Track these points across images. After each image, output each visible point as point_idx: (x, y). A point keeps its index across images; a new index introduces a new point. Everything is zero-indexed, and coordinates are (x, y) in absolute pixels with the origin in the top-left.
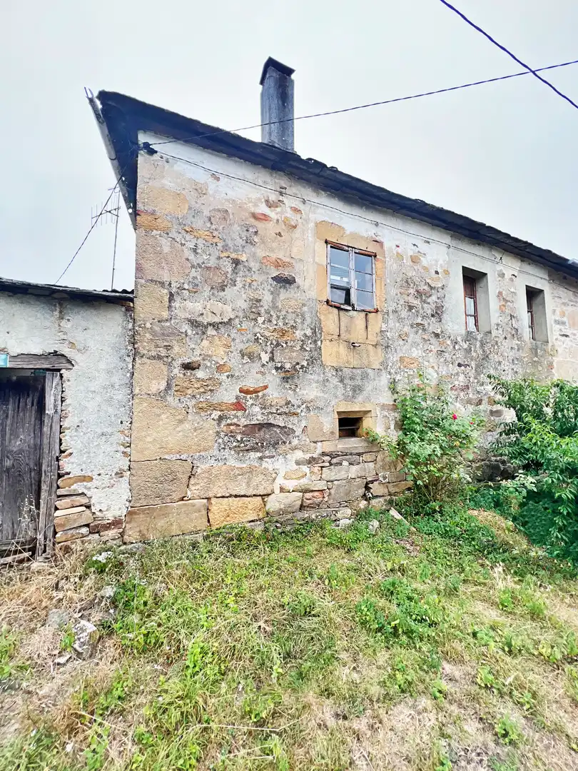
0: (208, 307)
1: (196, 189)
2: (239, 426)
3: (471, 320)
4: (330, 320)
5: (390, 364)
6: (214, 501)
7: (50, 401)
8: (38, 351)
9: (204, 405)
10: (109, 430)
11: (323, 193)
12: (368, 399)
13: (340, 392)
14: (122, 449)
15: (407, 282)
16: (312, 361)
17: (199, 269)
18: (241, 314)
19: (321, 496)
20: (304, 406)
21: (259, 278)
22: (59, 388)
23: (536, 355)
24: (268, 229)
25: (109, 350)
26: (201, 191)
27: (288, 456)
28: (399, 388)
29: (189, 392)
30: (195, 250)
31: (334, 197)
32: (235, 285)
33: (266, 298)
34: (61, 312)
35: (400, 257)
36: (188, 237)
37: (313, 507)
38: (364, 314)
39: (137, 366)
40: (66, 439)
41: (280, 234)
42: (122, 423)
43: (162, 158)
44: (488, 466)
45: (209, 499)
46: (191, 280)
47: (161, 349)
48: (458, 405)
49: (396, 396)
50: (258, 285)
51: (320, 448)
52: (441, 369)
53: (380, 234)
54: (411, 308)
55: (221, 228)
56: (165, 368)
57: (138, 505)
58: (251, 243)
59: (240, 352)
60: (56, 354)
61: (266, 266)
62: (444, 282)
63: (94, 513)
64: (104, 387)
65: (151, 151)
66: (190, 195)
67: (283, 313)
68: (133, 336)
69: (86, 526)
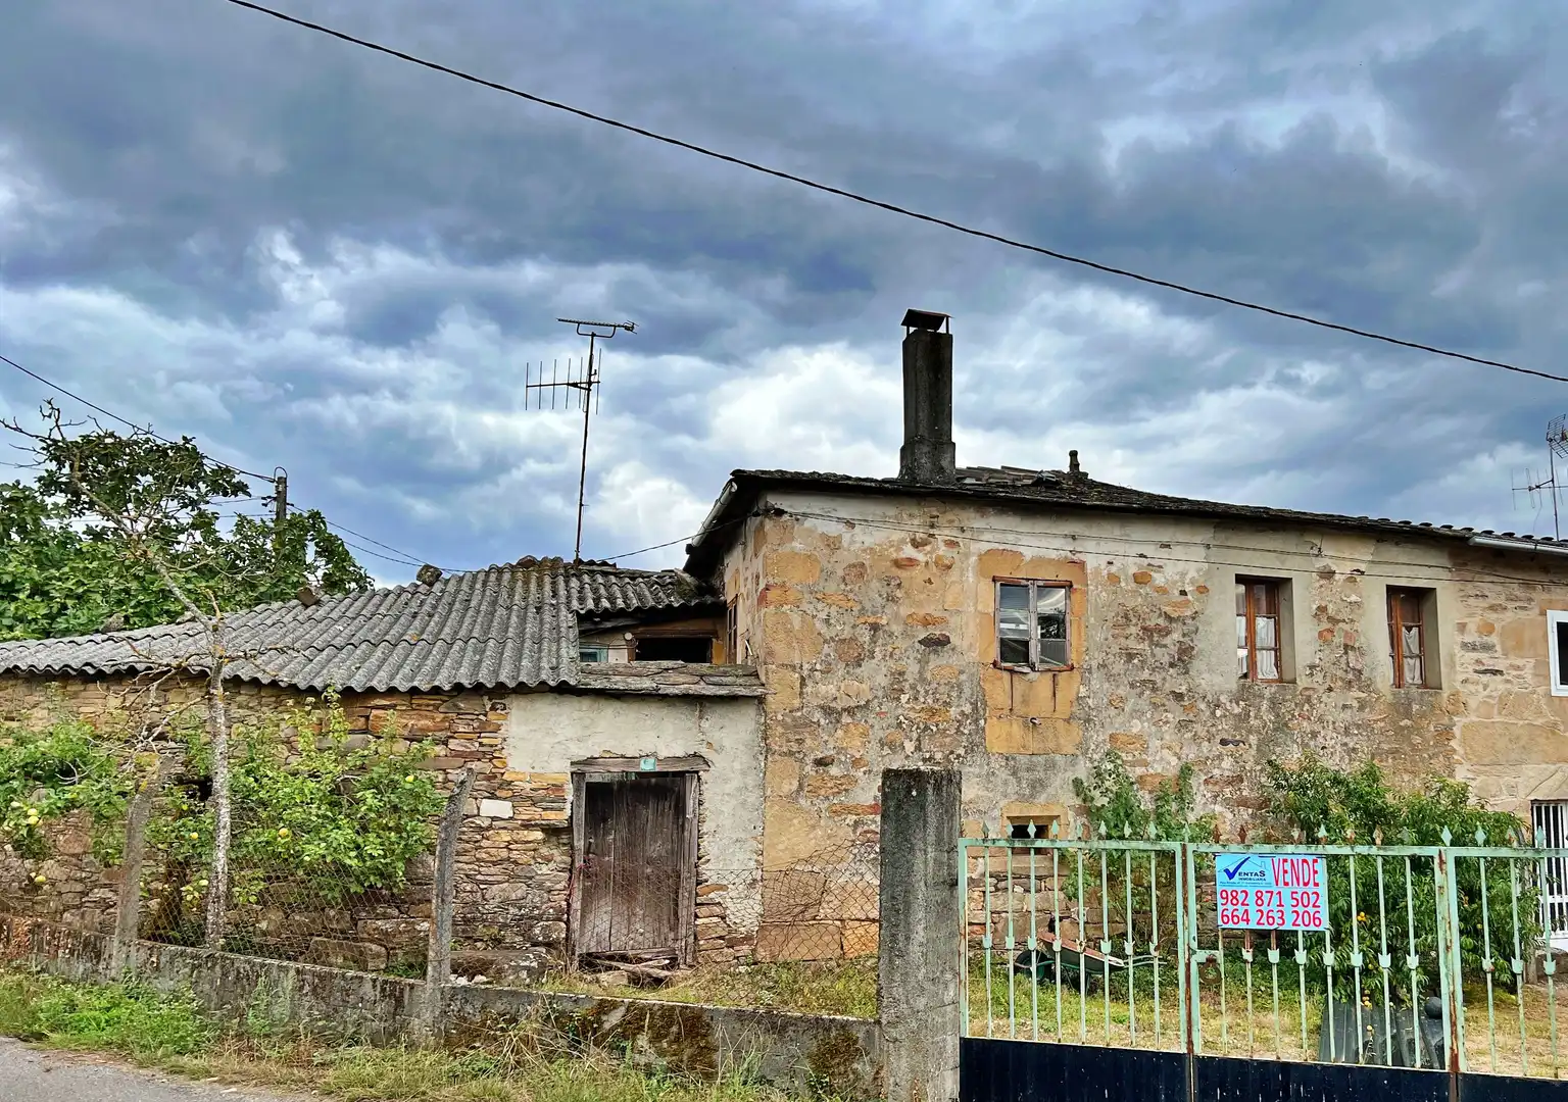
0: (843, 688)
1: (829, 545)
2: (877, 834)
4: (998, 688)
6: (848, 924)
7: (690, 804)
8: (680, 754)
9: (838, 808)
10: (743, 836)
11: (990, 512)
12: (1054, 799)
13: (1012, 788)
14: (755, 857)
15: (1126, 617)
16: (971, 749)
17: (832, 644)
18: (880, 694)
19: (982, 931)
21: (901, 644)
22: (697, 790)
23: (1408, 715)
24: (917, 574)
25: (742, 748)
26: (833, 545)
29: (823, 792)
30: (827, 621)
32: (874, 658)
33: (911, 669)
34: (701, 711)
35: (1114, 579)
36: (820, 606)
39: (769, 764)
40: (705, 844)
41: (929, 581)
42: (755, 828)
43: (790, 518)
45: (842, 921)
46: (823, 658)
47: (792, 743)
48: (1219, 808)
50: (901, 654)
51: (983, 866)
52: (1185, 750)
53: (1079, 550)
54: (1130, 657)
55: (857, 589)
56: (796, 765)
57: (769, 920)
58: (893, 600)
59: (880, 741)
60: (695, 755)
61: (912, 627)
62: (1197, 607)
63: (729, 926)
64: (739, 789)
65: (780, 513)
66: (822, 554)
67: (933, 686)
68: (765, 731)
69: (721, 938)
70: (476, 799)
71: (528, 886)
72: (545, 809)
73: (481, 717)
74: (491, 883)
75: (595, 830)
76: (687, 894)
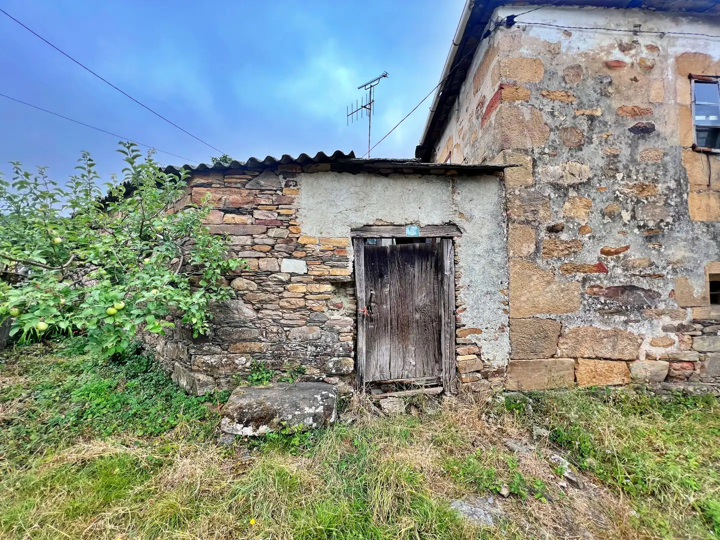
0: (568, 169)
1: (550, 51)
2: (601, 288)
4: (698, 168)
6: (580, 361)
7: (447, 263)
8: (437, 221)
9: (569, 267)
10: (492, 289)
11: (684, 19)
13: (713, 251)
14: (503, 306)
16: (677, 218)
17: (557, 132)
18: (599, 172)
19: (691, 368)
20: (670, 267)
21: (614, 131)
22: (452, 252)
24: (624, 75)
25: (488, 217)
26: (554, 51)
27: (655, 322)
29: (555, 254)
30: (552, 114)
31: (696, 21)
32: (592, 143)
33: (624, 152)
34: (453, 187)
36: (545, 101)
37: (681, 379)
39: (510, 231)
40: (461, 294)
41: (635, 79)
42: (501, 283)
43: (519, 28)
45: (576, 358)
46: (550, 144)
47: (528, 214)
50: (615, 139)
51: (690, 314)
55: (575, 86)
56: (533, 232)
57: (516, 358)
58: (606, 95)
59: (601, 211)
60: (450, 223)
61: (623, 117)
63: (483, 361)
64: (487, 251)
65: (509, 24)
66: (545, 58)
67: (643, 166)
68: (506, 204)
69: (478, 371)
70: (278, 258)
71: (322, 328)
72: (332, 267)
73: (278, 192)
74: (292, 326)
75: (375, 284)
76: (448, 336)
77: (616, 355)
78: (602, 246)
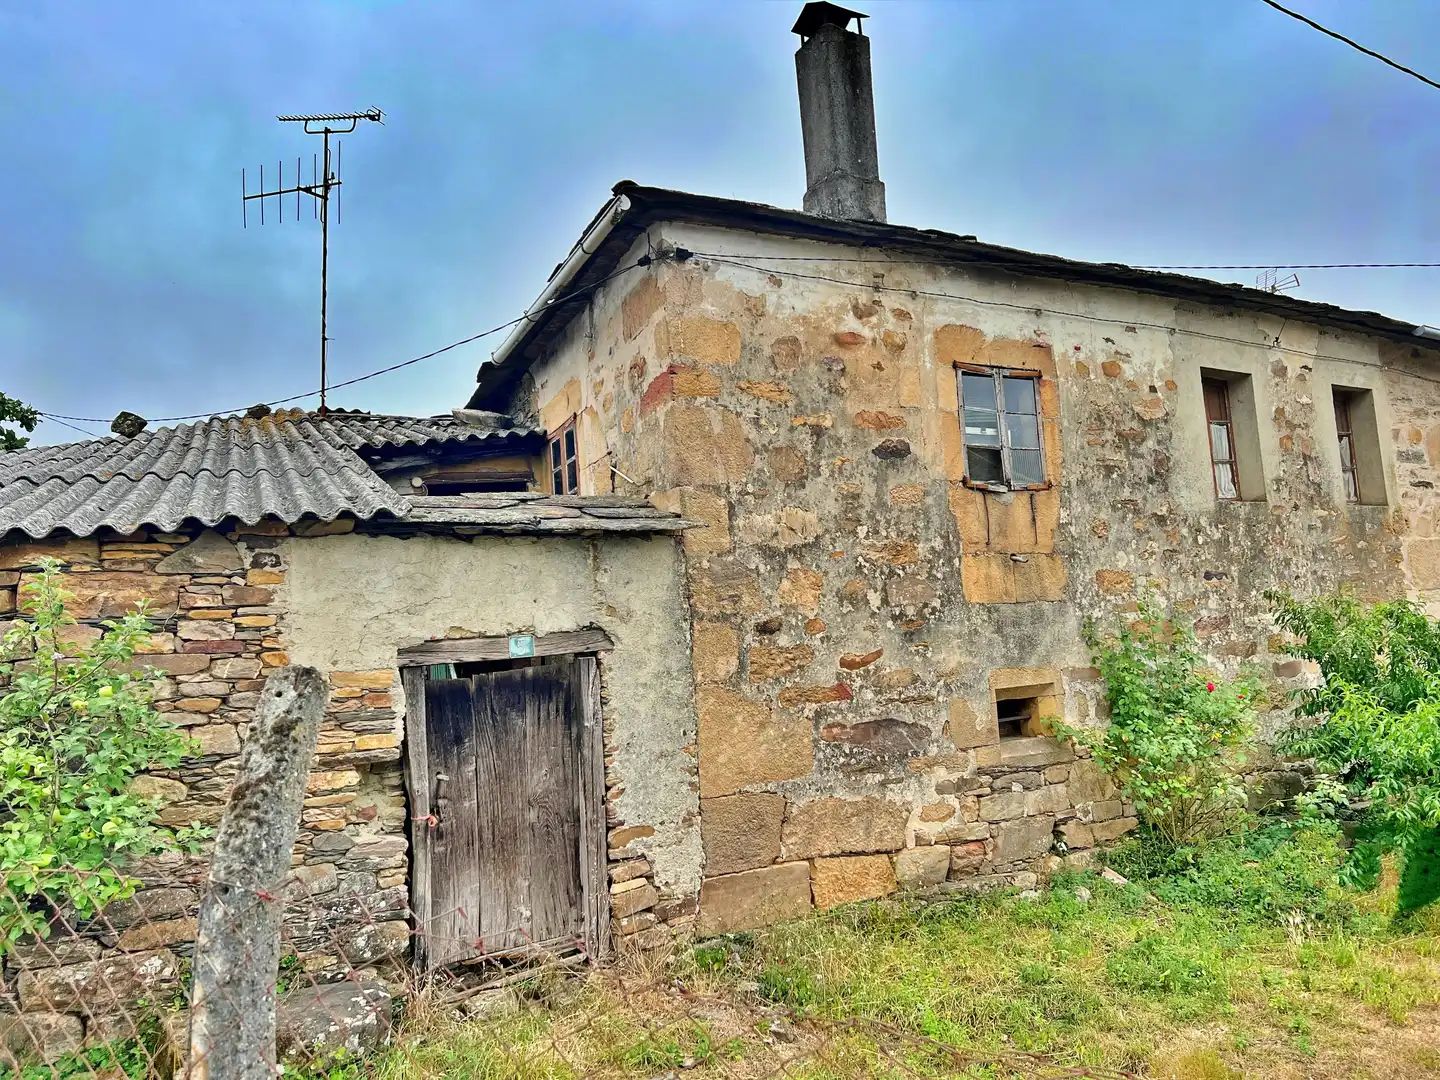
0: (784, 519)
1: (749, 310)
2: (844, 727)
3: (1225, 473)
4: (971, 516)
5: (1081, 589)
6: (819, 862)
7: (589, 704)
8: (568, 625)
9: (793, 694)
10: (668, 747)
11: (943, 270)
12: (1046, 661)
13: (998, 652)
14: (688, 777)
15: (1099, 418)
16: (948, 598)
17: (766, 455)
18: (832, 525)
19: (981, 851)
20: (942, 683)
21: (852, 454)
22: (597, 682)
23: (1362, 535)
24: (860, 359)
25: (657, 612)
26: (755, 310)
27: (925, 778)
28: (1100, 633)
29: (770, 672)
30: (756, 422)
31: (961, 275)
32: (820, 474)
33: (866, 489)
34: (595, 558)
35: (1082, 369)
36: (745, 400)
37: (968, 873)
38: (1026, 495)
39: (696, 634)
40: (615, 765)
41: (879, 366)
42: (685, 733)
43: (697, 264)
44: (1276, 781)
45: (810, 859)
46: (756, 475)
47: (725, 602)
48: (1210, 658)
49: (1095, 651)
50: (853, 468)
51: (975, 759)
52: (1173, 589)
53: (1044, 330)
54: (1109, 470)
55: (791, 374)
56: (733, 634)
57: (715, 872)
58: (837, 393)
59: (837, 593)
60: (591, 628)
61: (863, 430)
62: (1168, 406)
63: (658, 888)
64: (657, 676)
65: (683, 255)
66: (742, 322)
67: (895, 513)
68: (687, 585)
69: (649, 910)
70: (236, 724)
71: (340, 867)
72: (359, 732)
73: (236, 579)
75: (445, 758)
76: (593, 848)
77: (873, 848)
78: (842, 652)
